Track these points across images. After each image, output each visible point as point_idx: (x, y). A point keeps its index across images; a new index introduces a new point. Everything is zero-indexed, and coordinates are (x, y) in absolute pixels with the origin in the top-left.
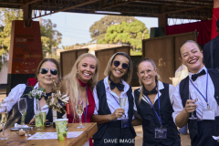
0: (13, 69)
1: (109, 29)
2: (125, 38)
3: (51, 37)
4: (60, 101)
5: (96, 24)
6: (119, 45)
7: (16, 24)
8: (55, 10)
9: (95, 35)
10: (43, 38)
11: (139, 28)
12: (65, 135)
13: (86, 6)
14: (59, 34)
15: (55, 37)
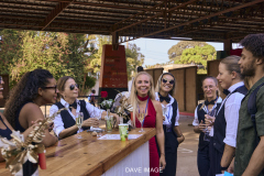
0: (103, 83)
1: (184, 52)
2: (198, 59)
3: (136, 58)
4: (126, 110)
5: (173, 48)
6: (192, 65)
7: (106, 47)
8: (137, 36)
9: (173, 57)
10: (128, 59)
11: (210, 51)
12: (126, 137)
13: (163, 33)
14: (142, 56)
15: (139, 58)
